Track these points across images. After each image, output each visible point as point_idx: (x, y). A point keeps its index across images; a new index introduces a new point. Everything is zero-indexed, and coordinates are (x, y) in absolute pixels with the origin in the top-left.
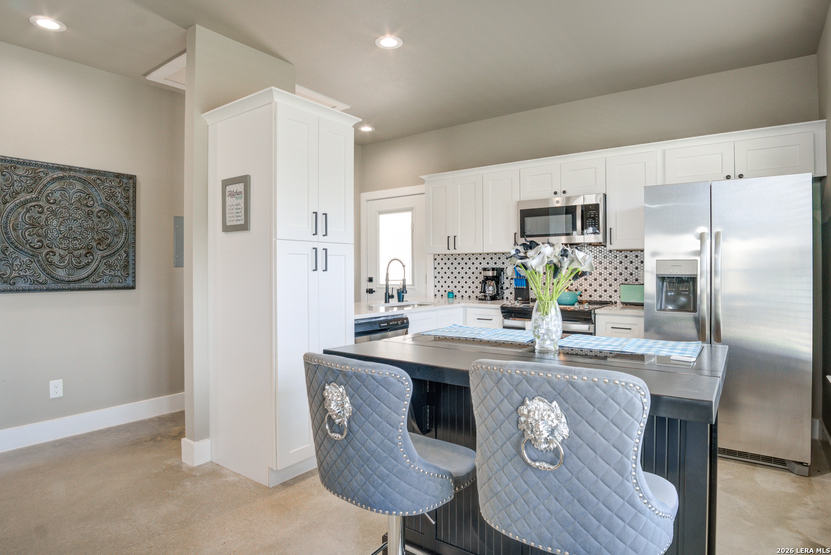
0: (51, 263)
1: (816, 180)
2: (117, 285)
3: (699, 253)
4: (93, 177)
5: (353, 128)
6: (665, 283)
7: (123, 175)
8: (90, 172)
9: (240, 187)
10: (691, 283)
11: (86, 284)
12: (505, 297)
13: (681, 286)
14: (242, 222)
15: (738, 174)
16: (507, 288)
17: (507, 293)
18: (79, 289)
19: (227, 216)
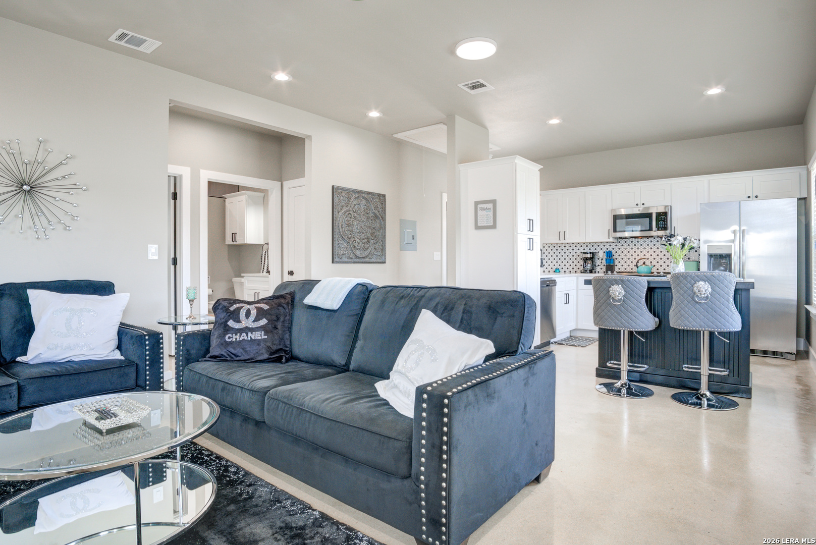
0: (355, 247)
1: (799, 199)
2: (379, 260)
3: (733, 241)
4: (370, 196)
5: (539, 172)
6: (712, 259)
7: (381, 194)
8: (369, 193)
9: (490, 206)
10: (728, 258)
11: (367, 260)
12: (597, 271)
13: (721, 260)
14: (492, 224)
15: (755, 195)
16: (598, 265)
17: (598, 269)
18: (362, 263)
19: (479, 221)
